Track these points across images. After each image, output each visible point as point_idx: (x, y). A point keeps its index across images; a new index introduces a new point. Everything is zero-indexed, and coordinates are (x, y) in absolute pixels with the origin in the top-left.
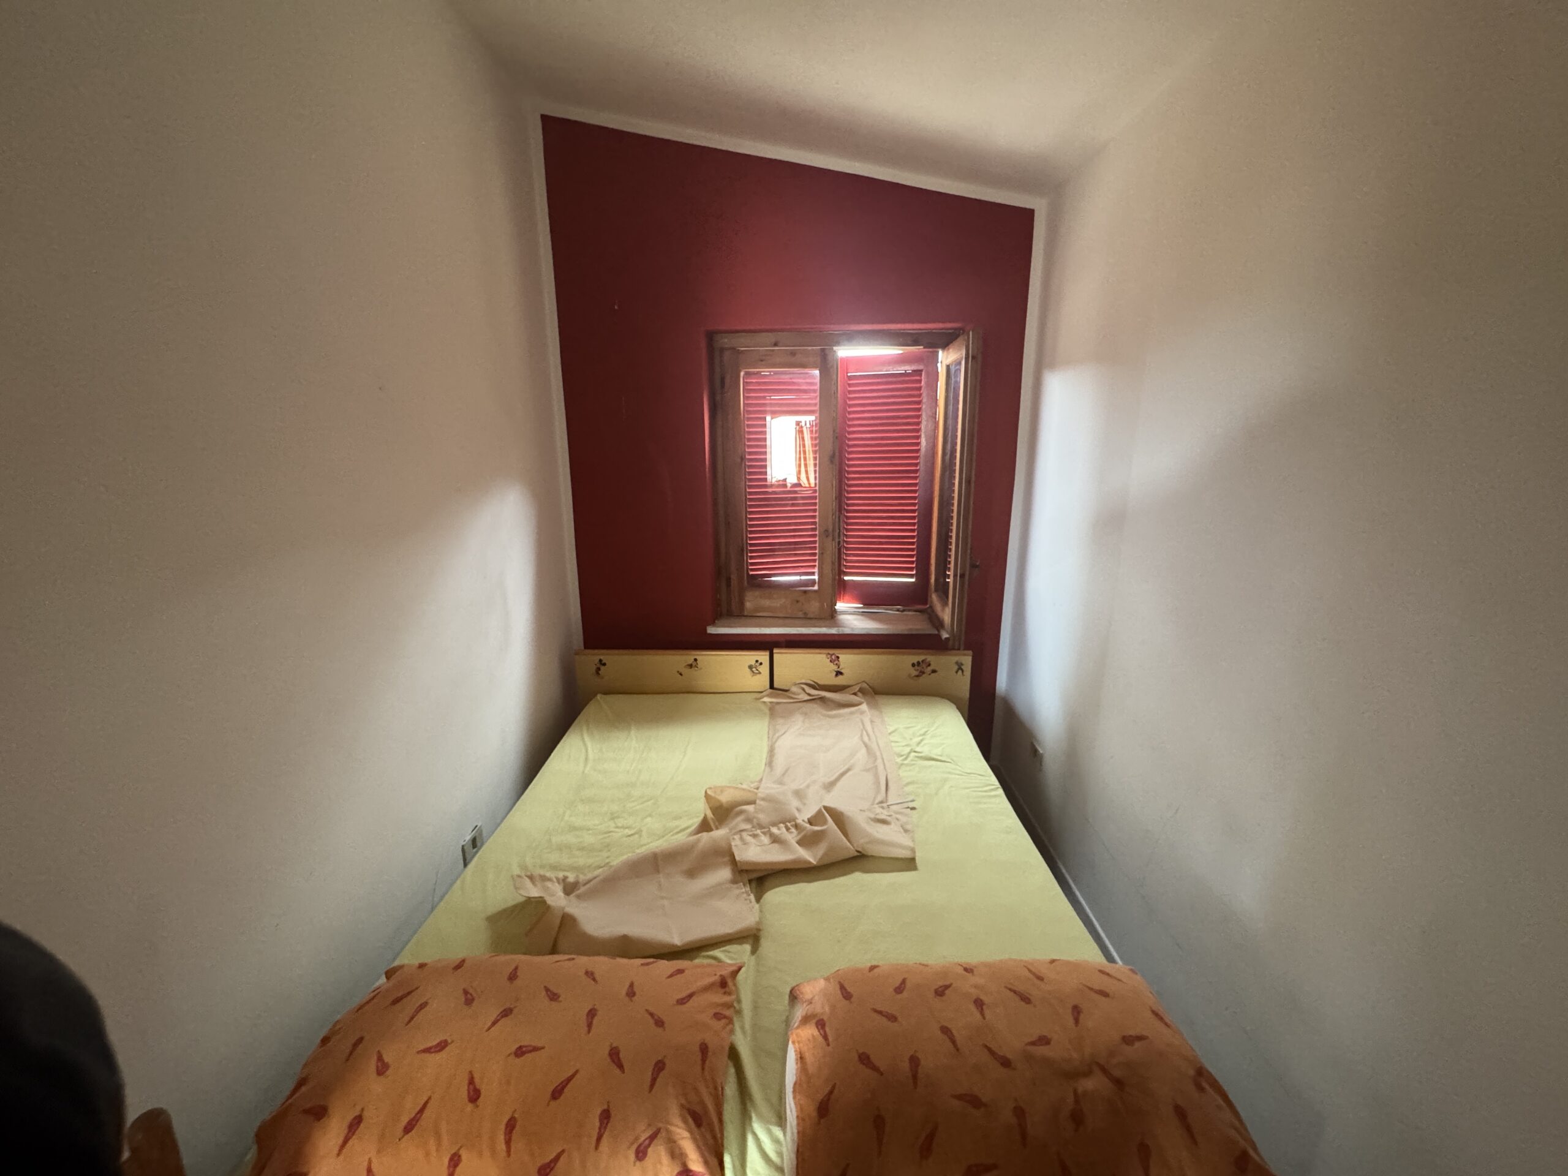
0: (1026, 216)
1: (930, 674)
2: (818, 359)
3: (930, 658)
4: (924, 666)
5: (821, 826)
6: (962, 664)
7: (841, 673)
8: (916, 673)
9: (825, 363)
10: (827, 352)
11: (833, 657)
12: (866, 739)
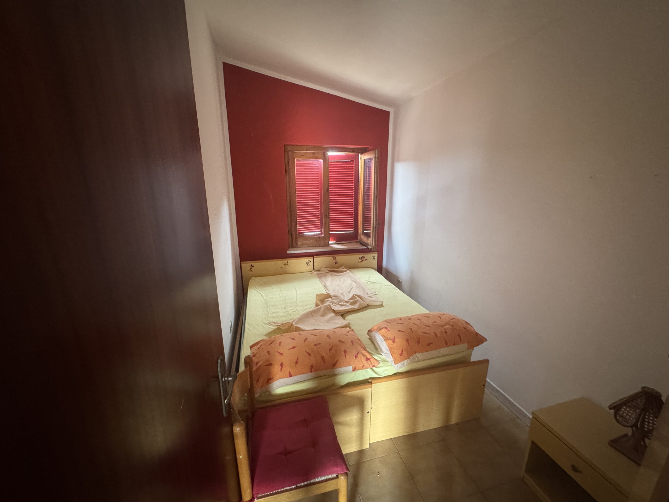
0: (387, 113)
1: (365, 261)
2: (322, 156)
3: (365, 255)
4: (363, 258)
5: (355, 299)
6: (375, 257)
7: (337, 263)
8: (361, 261)
9: (324, 157)
10: (326, 154)
11: (334, 258)
12: (353, 280)
